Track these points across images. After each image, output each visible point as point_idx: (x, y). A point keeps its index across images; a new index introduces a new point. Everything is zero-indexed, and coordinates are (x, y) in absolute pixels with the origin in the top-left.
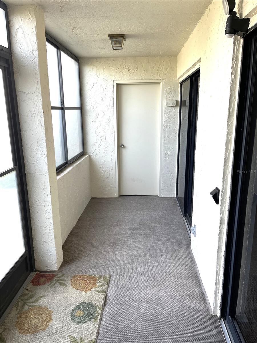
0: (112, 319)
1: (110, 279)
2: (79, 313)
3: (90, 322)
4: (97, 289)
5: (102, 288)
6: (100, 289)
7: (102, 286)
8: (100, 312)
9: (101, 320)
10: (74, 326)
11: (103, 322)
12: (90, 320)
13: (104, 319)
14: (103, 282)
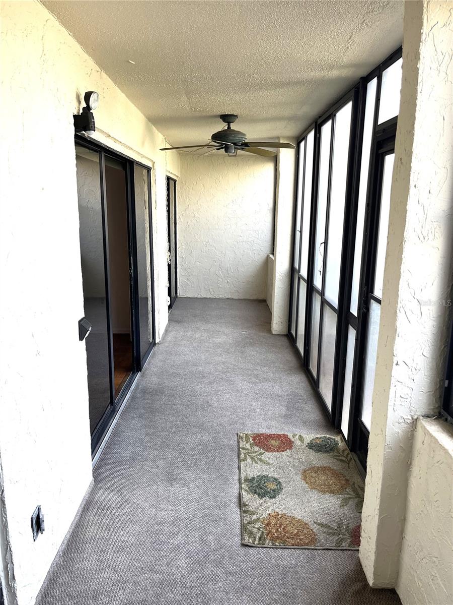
0: (226, 480)
1: (242, 535)
2: (272, 486)
3: (252, 476)
4: (259, 516)
5: (251, 519)
6: (254, 517)
7: (253, 522)
8: (243, 486)
9: (240, 479)
10: (271, 472)
11: (236, 477)
12: (253, 478)
13: (237, 482)
14: (253, 529)
